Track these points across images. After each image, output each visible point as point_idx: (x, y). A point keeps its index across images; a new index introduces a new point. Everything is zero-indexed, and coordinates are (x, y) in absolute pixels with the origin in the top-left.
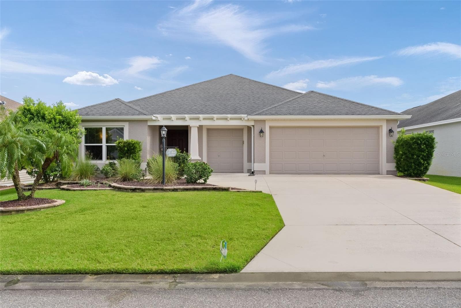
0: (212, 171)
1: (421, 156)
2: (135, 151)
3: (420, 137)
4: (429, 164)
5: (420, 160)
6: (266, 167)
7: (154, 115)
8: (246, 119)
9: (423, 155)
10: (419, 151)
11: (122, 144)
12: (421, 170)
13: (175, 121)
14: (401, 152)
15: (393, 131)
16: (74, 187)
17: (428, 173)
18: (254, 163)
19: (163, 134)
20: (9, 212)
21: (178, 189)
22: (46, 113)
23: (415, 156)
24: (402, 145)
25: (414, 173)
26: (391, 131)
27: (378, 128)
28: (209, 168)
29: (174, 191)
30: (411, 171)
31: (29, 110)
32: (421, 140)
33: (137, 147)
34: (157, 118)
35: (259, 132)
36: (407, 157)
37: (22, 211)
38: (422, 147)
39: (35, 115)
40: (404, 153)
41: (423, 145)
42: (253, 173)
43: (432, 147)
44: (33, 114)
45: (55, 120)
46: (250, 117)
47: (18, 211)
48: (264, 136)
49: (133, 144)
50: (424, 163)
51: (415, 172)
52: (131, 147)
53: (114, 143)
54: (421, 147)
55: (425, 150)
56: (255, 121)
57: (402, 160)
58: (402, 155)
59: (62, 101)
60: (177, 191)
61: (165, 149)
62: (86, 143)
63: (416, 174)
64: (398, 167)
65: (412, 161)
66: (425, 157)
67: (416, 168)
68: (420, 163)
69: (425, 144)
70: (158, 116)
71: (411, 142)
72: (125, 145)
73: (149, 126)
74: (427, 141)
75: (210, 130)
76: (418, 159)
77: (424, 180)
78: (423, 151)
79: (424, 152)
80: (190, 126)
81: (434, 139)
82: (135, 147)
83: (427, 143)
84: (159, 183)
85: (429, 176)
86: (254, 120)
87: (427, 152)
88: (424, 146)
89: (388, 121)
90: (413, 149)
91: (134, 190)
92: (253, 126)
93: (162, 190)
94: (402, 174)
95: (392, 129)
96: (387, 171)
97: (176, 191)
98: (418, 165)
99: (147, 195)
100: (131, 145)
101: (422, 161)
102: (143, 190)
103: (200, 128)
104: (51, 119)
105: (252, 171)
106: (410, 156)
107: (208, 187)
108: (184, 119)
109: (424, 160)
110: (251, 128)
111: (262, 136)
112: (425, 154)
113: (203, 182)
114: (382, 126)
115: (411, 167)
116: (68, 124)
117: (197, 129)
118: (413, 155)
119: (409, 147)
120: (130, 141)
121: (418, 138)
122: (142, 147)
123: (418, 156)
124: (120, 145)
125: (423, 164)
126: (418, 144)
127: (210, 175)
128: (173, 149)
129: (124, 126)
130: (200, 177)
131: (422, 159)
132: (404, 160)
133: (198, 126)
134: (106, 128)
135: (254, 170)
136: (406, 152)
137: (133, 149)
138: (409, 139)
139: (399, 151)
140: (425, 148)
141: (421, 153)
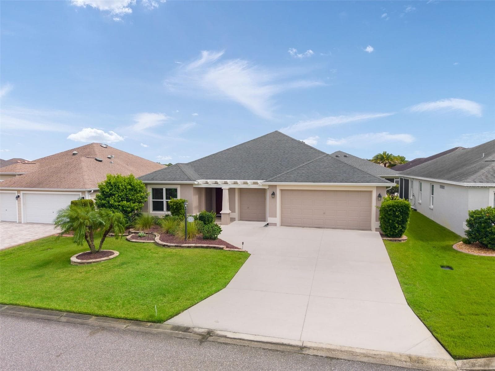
1: (396, 221)
5: (395, 224)
6: (276, 220)
7: (196, 181)
8: (261, 184)
9: (398, 220)
12: (396, 232)
18: (268, 217)
23: (391, 221)
25: (390, 235)
26: (379, 196)
32: (396, 208)
35: (272, 195)
38: (397, 214)
41: (398, 212)
42: (268, 224)
50: (399, 226)
55: (400, 216)
56: (269, 186)
62: (153, 199)
66: (400, 222)
67: (392, 230)
70: (199, 181)
73: (194, 188)
74: (401, 209)
76: (393, 223)
78: (398, 217)
80: (222, 188)
83: (402, 210)
88: (399, 212)
89: (378, 188)
92: (267, 189)
95: (381, 194)
96: (375, 227)
101: (397, 225)
108: (217, 183)
109: (399, 224)
111: (274, 198)
112: (400, 220)
114: (372, 191)
117: (227, 191)
118: (389, 219)
121: (394, 206)
123: (393, 221)
126: (394, 211)
129: (177, 187)
131: (397, 223)
133: (229, 189)
135: (269, 222)
138: (387, 206)
140: (400, 214)
141: (395, 218)
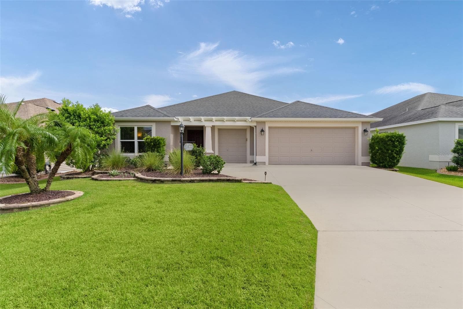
0: (224, 163)
1: (395, 151)
2: (160, 146)
3: (394, 136)
4: (400, 157)
5: (394, 154)
6: (265, 159)
7: (176, 117)
8: (250, 120)
9: (396, 150)
10: (393, 147)
11: (149, 140)
12: (394, 163)
13: (193, 122)
14: (377, 148)
15: (367, 131)
16: (102, 177)
17: (399, 165)
18: (256, 156)
19: (181, 130)
20: (11, 210)
21: (194, 181)
22: (82, 112)
23: (390, 151)
24: (378, 142)
25: (388, 165)
26: (365, 131)
27: (354, 128)
28: (222, 161)
29: (191, 182)
30: (386, 163)
31: (67, 110)
32: (395, 138)
33: (161, 143)
34: (178, 119)
35: (261, 131)
36: (382, 151)
37: (27, 208)
38: (396, 144)
39: (72, 114)
40: (380, 149)
41: (396, 142)
42: (255, 164)
43: (403, 144)
44: (70, 114)
45: (90, 119)
46: (253, 119)
47: (21, 209)
48: (264, 134)
49: (158, 140)
50: (397, 156)
51: (390, 164)
52: (156, 142)
53: (143, 140)
54: (394, 144)
55: (398, 146)
57: (378, 154)
58: (378, 150)
59: (98, 104)
60: (194, 182)
61: (183, 144)
62: (122, 139)
63: (390, 165)
64: (373, 160)
65: (387, 155)
66: (397, 152)
67: (390, 161)
68: (394, 156)
69: (398, 141)
70: (179, 117)
71: (387, 139)
72: (152, 141)
73: (172, 126)
74: (399, 139)
75: (221, 130)
76: (392, 154)
77: (396, 171)
79: (397, 148)
80: (205, 126)
81: (404, 137)
82: (159, 142)
83: (400, 140)
84: (177, 173)
85: (399, 167)
86: (256, 122)
87: (399, 148)
88: (398, 142)
89: (363, 123)
90: (388, 145)
91: (154, 181)
92: (256, 126)
93: (180, 181)
94: (376, 165)
95: (367, 130)
96: (362, 163)
97: (192, 182)
98: (391, 158)
99: (165, 186)
100: (157, 141)
101: (395, 155)
102: (162, 182)
103: (213, 128)
104: (87, 118)
105: (255, 162)
106: (386, 151)
107: (222, 179)
108: (200, 120)
109: (397, 154)
110: (254, 128)
111: (262, 134)
112: (398, 150)
113: (217, 172)
114: (358, 127)
115: (386, 159)
116: (103, 123)
117: (210, 128)
118: (388, 150)
119: (385, 144)
120: (156, 138)
121: (392, 137)
122: (166, 143)
123: (392, 151)
124: (147, 141)
125: (396, 158)
126: (392, 141)
127: (223, 167)
128: (190, 144)
129: (152, 126)
130: (215, 169)
131: (395, 153)
132: (380, 154)
133: (212, 126)
134: (138, 127)
135: (257, 161)
136: (382, 147)
137: (159, 144)
139: (376, 147)
140: (398, 144)
141: (394, 148)
